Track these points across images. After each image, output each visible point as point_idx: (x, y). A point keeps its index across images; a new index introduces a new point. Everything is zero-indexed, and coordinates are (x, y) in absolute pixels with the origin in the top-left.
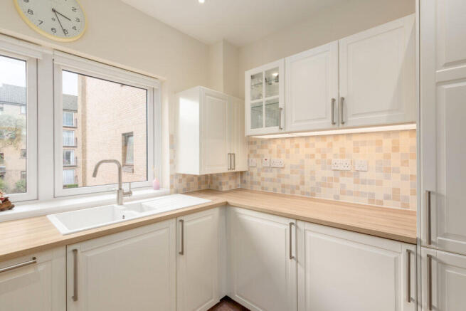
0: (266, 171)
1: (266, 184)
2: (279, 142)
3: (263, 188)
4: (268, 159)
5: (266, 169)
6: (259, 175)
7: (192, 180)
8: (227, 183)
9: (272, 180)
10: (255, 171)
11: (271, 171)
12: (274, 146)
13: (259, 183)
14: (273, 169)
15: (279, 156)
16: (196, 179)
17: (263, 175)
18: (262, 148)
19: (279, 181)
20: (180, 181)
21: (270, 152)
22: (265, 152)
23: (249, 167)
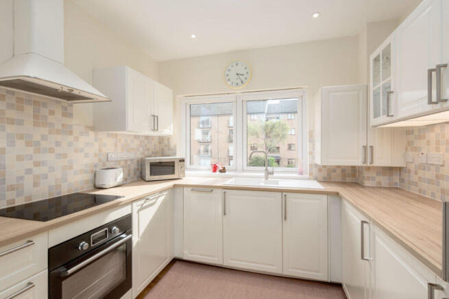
0: (424, 169)
1: (424, 186)
2: (437, 130)
3: (420, 191)
4: (425, 153)
5: (423, 167)
6: (416, 173)
7: (334, 171)
8: (373, 179)
9: (430, 181)
10: (412, 167)
11: (429, 170)
12: (432, 136)
13: (416, 184)
14: (432, 167)
15: (438, 149)
16: (339, 171)
17: (421, 173)
18: (419, 138)
19: (438, 184)
20: (320, 170)
21: (428, 143)
22: (422, 143)
23: (407, 163)
